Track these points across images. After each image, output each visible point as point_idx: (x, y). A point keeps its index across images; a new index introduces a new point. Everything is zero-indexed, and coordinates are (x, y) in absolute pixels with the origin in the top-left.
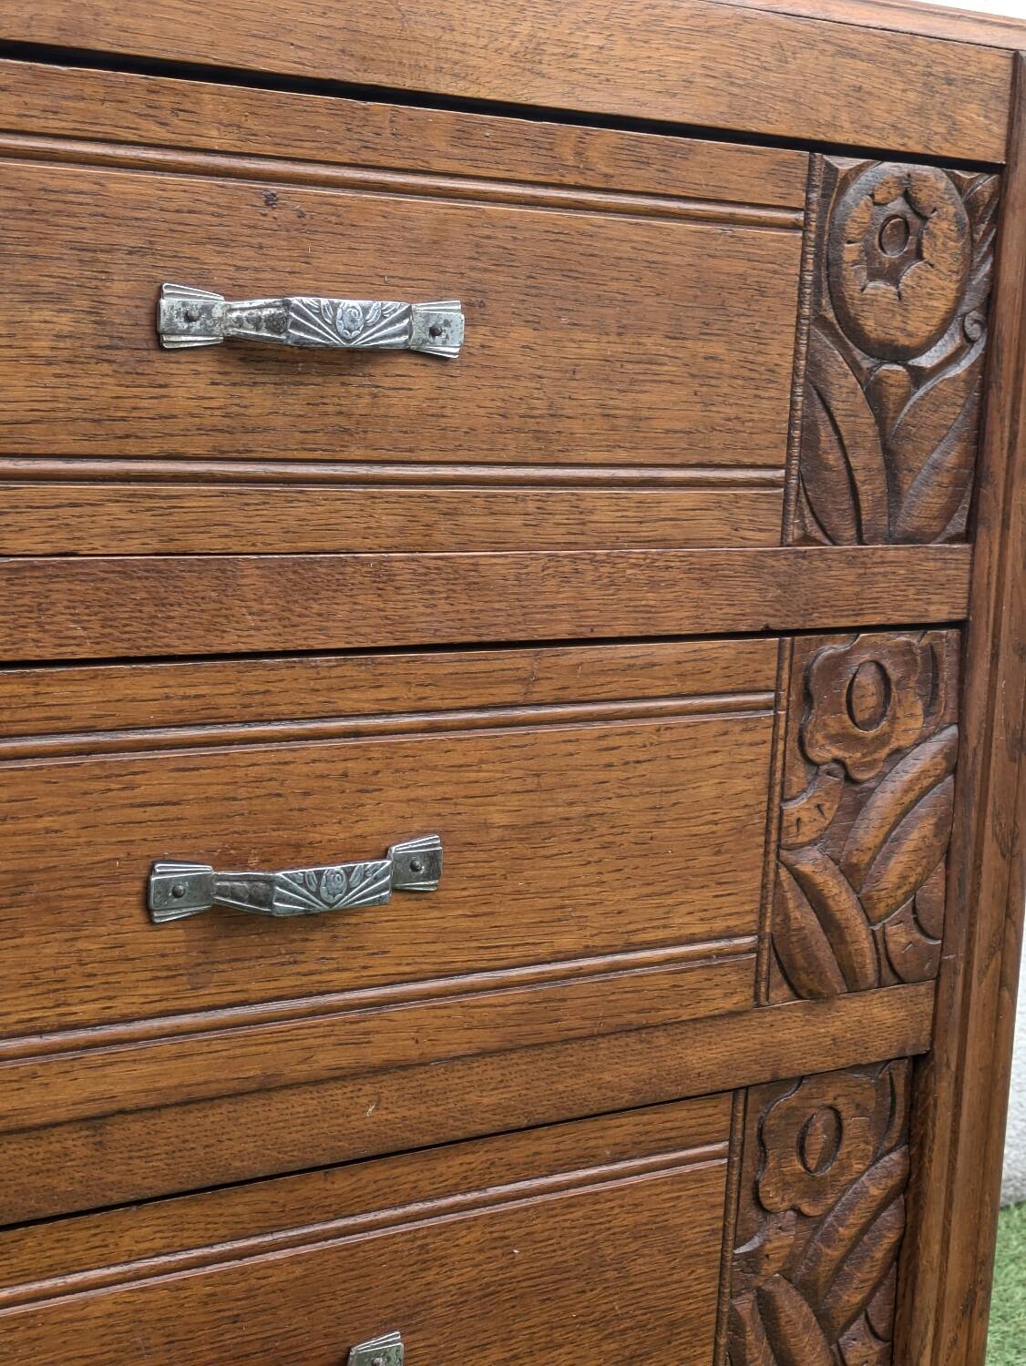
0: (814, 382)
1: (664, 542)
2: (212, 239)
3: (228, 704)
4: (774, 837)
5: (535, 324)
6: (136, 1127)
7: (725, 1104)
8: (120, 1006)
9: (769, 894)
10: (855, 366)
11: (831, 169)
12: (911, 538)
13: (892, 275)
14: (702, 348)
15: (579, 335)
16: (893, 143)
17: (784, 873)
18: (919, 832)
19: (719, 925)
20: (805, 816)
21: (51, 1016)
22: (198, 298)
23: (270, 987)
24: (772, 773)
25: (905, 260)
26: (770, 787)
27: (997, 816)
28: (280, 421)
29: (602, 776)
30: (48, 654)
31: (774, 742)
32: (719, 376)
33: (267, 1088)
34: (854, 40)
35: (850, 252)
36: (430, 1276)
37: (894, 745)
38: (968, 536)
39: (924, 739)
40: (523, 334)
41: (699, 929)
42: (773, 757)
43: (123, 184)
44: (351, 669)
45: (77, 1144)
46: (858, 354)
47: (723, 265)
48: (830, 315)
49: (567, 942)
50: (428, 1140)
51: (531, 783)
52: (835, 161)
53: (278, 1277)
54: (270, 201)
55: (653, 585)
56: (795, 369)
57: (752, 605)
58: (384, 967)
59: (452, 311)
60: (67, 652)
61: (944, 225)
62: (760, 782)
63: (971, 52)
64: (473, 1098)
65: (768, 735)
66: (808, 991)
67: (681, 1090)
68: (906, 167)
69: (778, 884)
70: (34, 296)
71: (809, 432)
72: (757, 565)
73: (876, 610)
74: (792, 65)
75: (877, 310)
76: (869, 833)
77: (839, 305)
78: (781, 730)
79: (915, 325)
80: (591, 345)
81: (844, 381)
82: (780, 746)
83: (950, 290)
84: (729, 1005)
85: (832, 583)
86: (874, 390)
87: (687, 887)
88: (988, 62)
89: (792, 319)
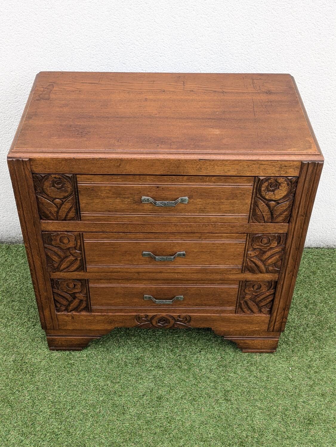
0: (255, 204)
1: (225, 222)
2: (149, 191)
3: (153, 237)
4: (246, 256)
5: (202, 199)
6: (143, 274)
7: (238, 282)
8: (140, 264)
9: (245, 262)
10: (264, 202)
11: (259, 179)
12: (276, 223)
13: (273, 191)
14: (232, 201)
15: (209, 200)
16: (273, 175)
17: (248, 260)
18: (276, 257)
20: (252, 254)
22: (147, 198)
25: (276, 189)
26: (245, 250)
27: (293, 256)
29: (213, 247)
30: (128, 232)
31: (246, 245)
32: (236, 204)
33: (161, 272)
34: (264, 163)
35: (263, 189)
36: (188, 291)
37: (271, 247)
38: (288, 223)
39: (275, 247)
40: (199, 200)
42: (246, 247)
44: (171, 234)
45: (136, 275)
46: (265, 201)
48: (259, 196)
49: (207, 263)
50: (185, 279)
54: (158, 187)
55: (222, 227)
56: (251, 203)
57: (242, 230)
59: (187, 198)
60: (131, 232)
61: (284, 185)
62: (243, 249)
64: (193, 277)
66: (252, 272)
67: (228, 280)
68: (276, 178)
69: (246, 260)
70: (125, 198)
71: (254, 210)
72: (242, 226)
73: (267, 231)
74: (250, 167)
75: (269, 195)
76: (265, 257)
77: (261, 195)
78: (247, 244)
79: (278, 197)
80: (212, 201)
81: (262, 205)
82: (247, 246)
83: (285, 193)
84: (237, 272)
85: (258, 228)
86: (268, 205)
87: (229, 260)
88: (295, 163)
89: (251, 197)
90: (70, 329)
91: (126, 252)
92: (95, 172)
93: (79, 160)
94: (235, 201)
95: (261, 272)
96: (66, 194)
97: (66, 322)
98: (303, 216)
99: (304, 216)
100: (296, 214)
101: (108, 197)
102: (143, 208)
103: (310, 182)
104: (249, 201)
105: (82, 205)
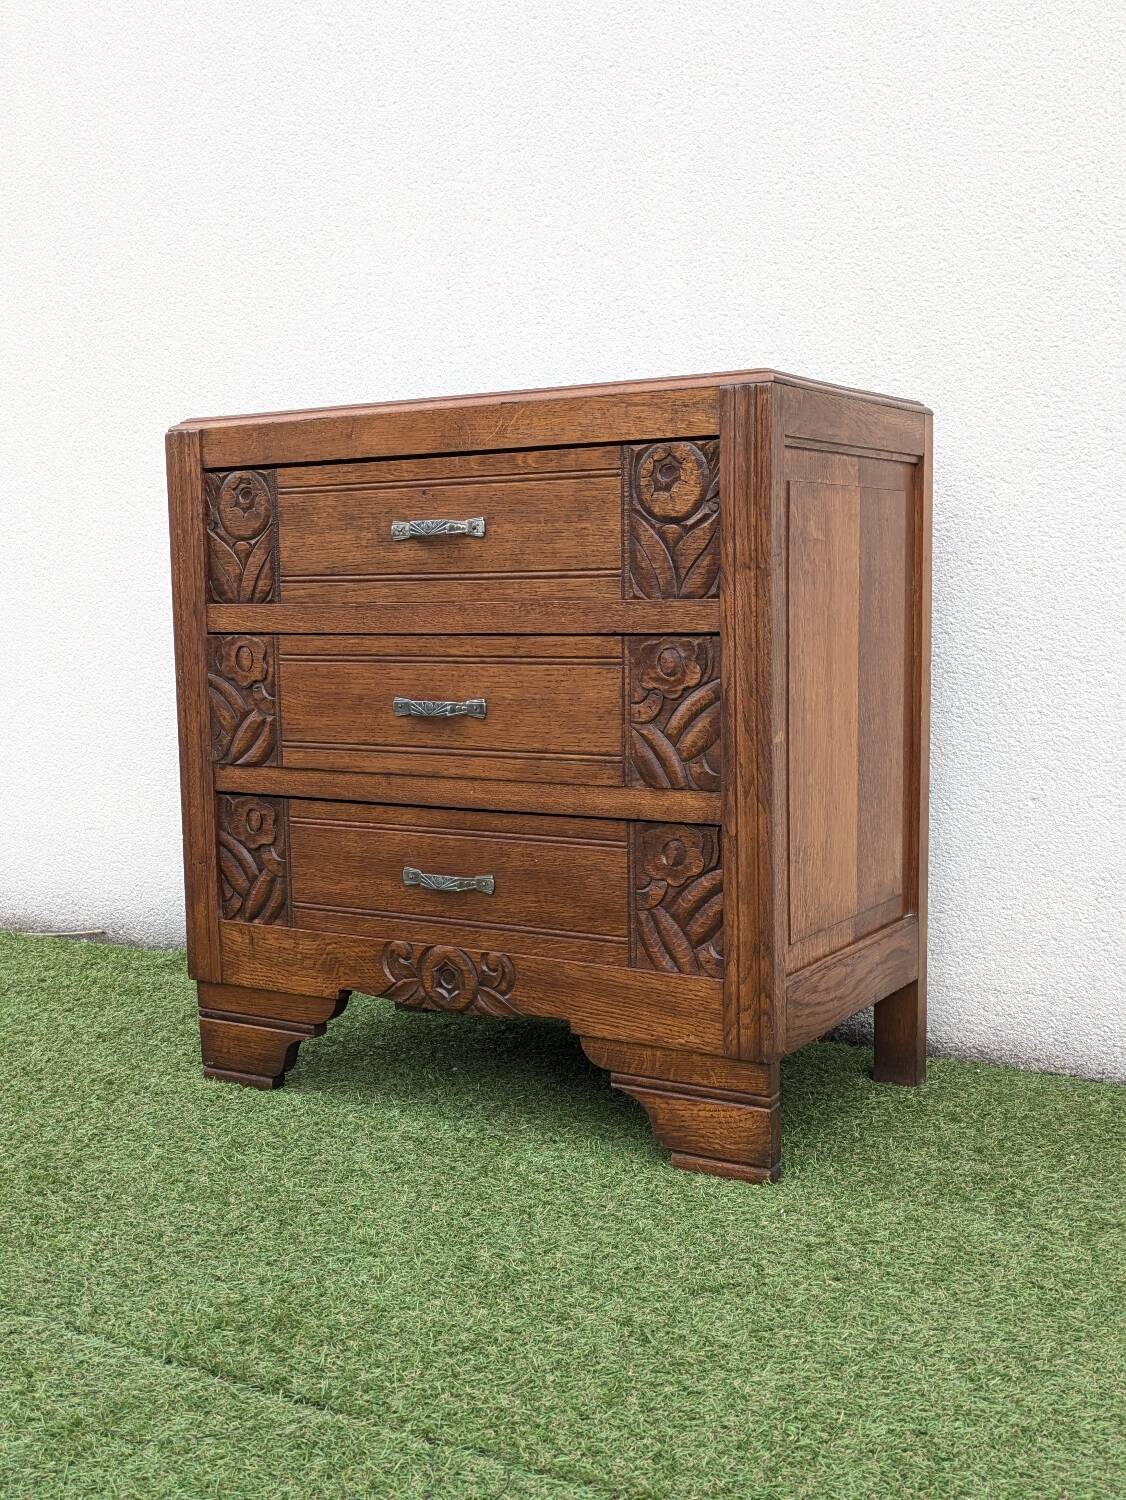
0: (633, 535)
1: (570, 598)
2: (408, 507)
3: (415, 650)
4: (627, 717)
5: (514, 523)
6: (399, 780)
7: (623, 825)
8: (390, 740)
9: (627, 741)
10: (653, 527)
11: (633, 451)
12: (688, 596)
13: (667, 488)
14: (580, 526)
15: (530, 525)
16: (659, 435)
17: (634, 733)
18: (702, 723)
19: (603, 750)
20: (643, 710)
21: (371, 741)
22: (401, 525)
23: (433, 743)
24: (623, 689)
25: (674, 482)
26: (623, 697)
27: (746, 721)
28: (430, 560)
29: (547, 684)
30: (366, 632)
31: (623, 679)
32: (588, 535)
33: (436, 776)
34: (636, 399)
35: (643, 482)
36: (504, 860)
37: (686, 684)
38: (717, 596)
39: (698, 685)
40: (509, 526)
41: (595, 750)
42: (624, 684)
43: (382, 493)
44: (452, 640)
45: (383, 780)
46: (653, 521)
47: (586, 493)
48: (639, 507)
49: (537, 746)
50: (493, 808)
51: (519, 684)
52: (634, 447)
53: (452, 844)
54: (424, 492)
55: (563, 614)
56: (623, 531)
57: (609, 623)
58: (470, 743)
59: (480, 521)
60: (371, 631)
61: (690, 464)
62: (616, 694)
63: (696, 392)
64: (508, 796)
65: (620, 675)
66: (651, 783)
67: (593, 813)
68: (668, 444)
69: (631, 737)
70: (361, 528)
71: (633, 553)
72: (607, 608)
73: (669, 627)
74: (608, 414)
75: (661, 503)
76: (676, 721)
77: (642, 503)
78: (627, 674)
79: (682, 508)
80: (535, 528)
81: (648, 532)
82: (627, 680)
83: (697, 491)
84: (610, 782)
85: (644, 615)
86: (662, 535)
87: (587, 732)
88: (706, 394)
89: (619, 510)
90: (245, 983)
91: (361, 698)
92: (306, 456)
93: (282, 425)
94: (588, 525)
95: (675, 787)
96: (257, 525)
97: (236, 954)
98: (749, 568)
99: (753, 566)
100: (730, 558)
101: (330, 528)
102: (396, 559)
103: (747, 450)
104: (615, 524)
105: (284, 554)
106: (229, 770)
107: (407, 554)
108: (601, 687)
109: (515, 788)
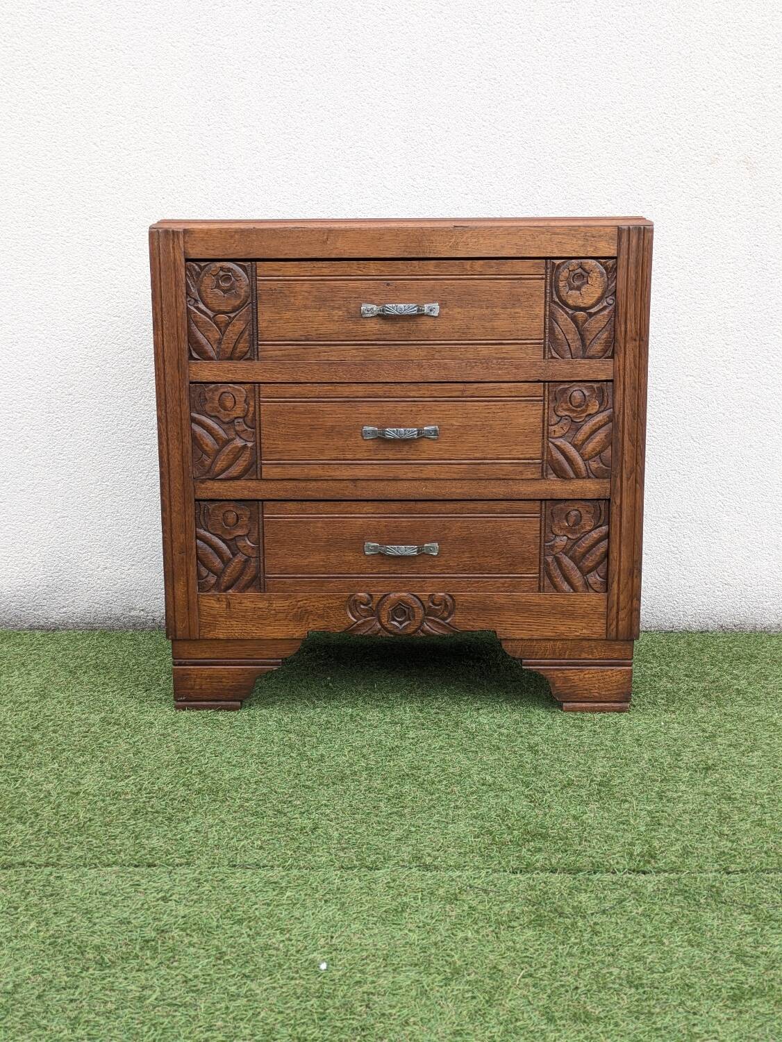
0: (552, 317)
1: (504, 358)
2: (374, 294)
3: (380, 393)
4: (546, 434)
5: (461, 307)
6: (364, 483)
7: (538, 503)
8: (357, 457)
9: (545, 450)
10: (567, 313)
11: (554, 264)
12: (589, 358)
13: (579, 288)
14: (512, 310)
15: (474, 309)
16: (574, 255)
17: (550, 444)
18: (600, 436)
19: (528, 456)
20: (557, 430)
21: (342, 457)
22: (370, 306)
23: (395, 457)
24: (544, 417)
25: (583, 284)
26: (543, 421)
27: (630, 434)
28: (392, 332)
29: (487, 415)
30: (338, 381)
31: (544, 410)
32: (519, 317)
33: (396, 480)
34: (558, 231)
35: (561, 284)
36: (446, 532)
37: (588, 412)
38: (612, 357)
39: (597, 413)
40: (458, 310)
41: (521, 456)
42: (544, 413)
43: (352, 284)
44: (412, 386)
45: (350, 485)
46: (567, 309)
47: (519, 290)
48: (557, 300)
49: (478, 455)
50: (441, 498)
51: (465, 415)
52: (555, 261)
53: (404, 524)
54: (388, 285)
55: (500, 369)
56: (545, 315)
57: (534, 374)
58: (424, 456)
59: (436, 306)
60: (342, 380)
61: (597, 274)
62: (539, 420)
63: (601, 228)
64: (453, 490)
65: (542, 408)
66: (561, 475)
67: (518, 497)
68: (580, 261)
69: (548, 447)
70: (333, 308)
71: (552, 330)
72: (534, 364)
73: (578, 376)
74: (537, 239)
75: (573, 298)
76: (581, 436)
77: (559, 297)
78: (546, 407)
79: (588, 301)
80: (478, 311)
81: (562, 317)
82: (546, 411)
83: (600, 291)
84: (533, 477)
85: (561, 369)
86: (574, 319)
87: (516, 445)
88: (608, 230)
89: (543, 302)
90: (221, 637)
91: (333, 427)
92: (286, 254)
93: (263, 230)
94: (517, 310)
95: (578, 476)
96: (237, 302)
97: (214, 616)
98: (635, 340)
99: (638, 339)
100: (623, 334)
101: (306, 307)
102: (363, 329)
103: (636, 267)
104: (540, 310)
105: (262, 325)
106: (209, 484)
107: (374, 326)
108: (528, 416)
109: (459, 484)
